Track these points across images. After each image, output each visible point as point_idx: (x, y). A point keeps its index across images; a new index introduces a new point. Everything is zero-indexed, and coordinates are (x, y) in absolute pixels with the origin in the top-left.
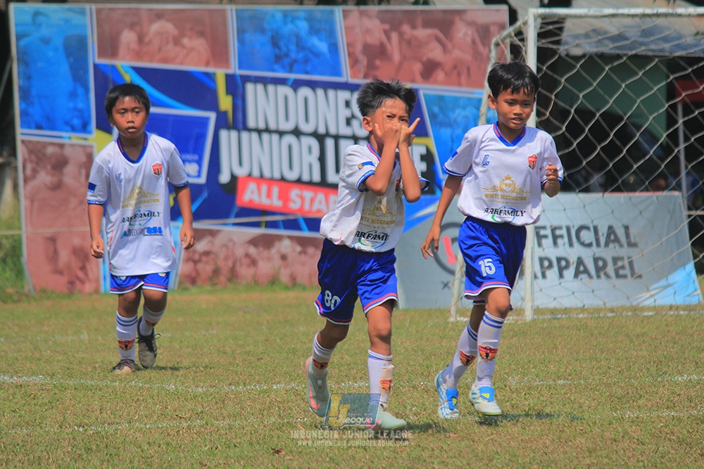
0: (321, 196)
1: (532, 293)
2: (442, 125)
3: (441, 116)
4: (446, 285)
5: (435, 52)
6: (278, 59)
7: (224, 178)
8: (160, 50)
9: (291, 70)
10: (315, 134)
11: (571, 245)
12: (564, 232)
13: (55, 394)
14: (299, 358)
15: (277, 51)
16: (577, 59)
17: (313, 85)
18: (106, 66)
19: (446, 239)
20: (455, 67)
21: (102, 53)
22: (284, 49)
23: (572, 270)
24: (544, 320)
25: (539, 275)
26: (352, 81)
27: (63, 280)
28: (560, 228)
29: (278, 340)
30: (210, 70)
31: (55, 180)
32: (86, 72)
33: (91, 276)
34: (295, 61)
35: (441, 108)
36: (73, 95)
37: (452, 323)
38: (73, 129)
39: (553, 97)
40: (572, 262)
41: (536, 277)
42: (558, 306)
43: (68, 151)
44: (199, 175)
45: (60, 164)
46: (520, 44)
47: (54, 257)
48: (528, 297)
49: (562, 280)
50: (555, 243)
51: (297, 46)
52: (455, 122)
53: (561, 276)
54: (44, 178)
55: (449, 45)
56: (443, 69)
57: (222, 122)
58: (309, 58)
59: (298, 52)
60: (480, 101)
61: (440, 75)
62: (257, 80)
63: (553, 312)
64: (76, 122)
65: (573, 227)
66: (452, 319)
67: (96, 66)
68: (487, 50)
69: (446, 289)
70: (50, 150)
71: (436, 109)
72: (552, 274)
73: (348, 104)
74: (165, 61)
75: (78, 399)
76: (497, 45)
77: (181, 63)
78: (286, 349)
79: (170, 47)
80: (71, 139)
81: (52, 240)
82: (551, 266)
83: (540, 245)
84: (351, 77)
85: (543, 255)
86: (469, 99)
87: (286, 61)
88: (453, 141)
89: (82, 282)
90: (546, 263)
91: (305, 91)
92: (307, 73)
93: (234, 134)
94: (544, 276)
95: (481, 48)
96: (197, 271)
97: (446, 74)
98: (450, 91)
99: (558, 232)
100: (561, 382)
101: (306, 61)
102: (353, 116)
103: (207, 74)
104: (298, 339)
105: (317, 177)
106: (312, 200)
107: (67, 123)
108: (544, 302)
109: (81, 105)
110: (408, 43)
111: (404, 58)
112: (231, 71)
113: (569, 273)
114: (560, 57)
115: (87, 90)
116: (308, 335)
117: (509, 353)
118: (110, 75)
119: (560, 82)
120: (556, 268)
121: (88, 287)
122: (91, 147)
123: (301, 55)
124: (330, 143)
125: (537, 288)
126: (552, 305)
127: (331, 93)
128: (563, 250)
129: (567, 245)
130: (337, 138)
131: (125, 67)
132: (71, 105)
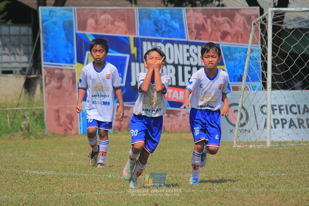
0: (176, 92)
1: (270, 135)
2: (230, 60)
3: (229, 56)
4: (231, 131)
5: (227, 28)
6: (157, 31)
7: (133, 84)
8: (105, 27)
9: (163, 36)
10: (173, 64)
11: (288, 113)
12: (284, 107)
13: (59, 179)
14: (166, 163)
15: (157, 27)
16: (290, 30)
17: (172, 42)
18: (81, 34)
19: (232, 111)
20: (236, 34)
21: (79, 28)
22: (160, 26)
23: (288, 124)
24: (275, 147)
25: (273, 126)
26: (189, 40)
27: (62, 129)
28: (283, 106)
29: (157, 155)
30: (127, 36)
31: (59, 84)
32: (73, 37)
33: (75, 127)
34: (165, 32)
35: (229, 53)
36: (67, 47)
37: (234, 148)
38: (67, 62)
39: (280, 47)
40: (288, 121)
41: (272, 127)
42: (282, 141)
43: (64, 72)
44: (122, 83)
45: (61, 78)
46: (265, 24)
47: (58, 118)
48: (268, 136)
49: (283, 129)
50: (280, 112)
51: (165, 25)
52: (236, 58)
53: (283, 127)
54: (54, 84)
55: (233, 25)
56: (230, 35)
57: (132, 59)
58: (171, 30)
59: (166, 28)
60: (247, 49)
61: (229, 38)
62: (148, 40)
63: (279, 143)
64: (68, 59)
65: (288, 105)
66: (234, 146)
67: (76, 34)
68: (250, 26)
69: (232, 132)
70: (56, 71)
71: (227, 53)
72: (279, 126)
73: (188, 51)
74: (107, 32)
75: (69, 181)
76: (255, 24)
77: (114, 33)
78: (161, 159)
79: (109, 26)
80: (66, 66)
81: (58, 111)
82: (278, 123)
83: (273, 113)
84: (189, 39)
85: (275, 118)
86: (242, 48)
87: (161, 32)
88: (234, 67)
89: (71, 130)
90: (276, 122)
91: (169, 45)
92: (170, 37)
93: (137, 64)
94: (275, 127)
95: (247, 26)
96: (121, 125)
97: (232, 37)
98: (233, 45)
99: (282, 108)
100: (283, 174)
101: (170, 32)
102: (190, 56)
103: (126, 38)
104: (166, 155)
105: (174, 83)
106: (172, 94)
107: (64, 59)
108: (276, 139)
109: (70, 52)
110: (215, 23)
111: (213, 30)
112: (136, 36)
113: (286, 126)
114: (283, 29)
115: (73, 45)
116: (170, 153)
117: (260, 161)
118: (83, 38)
119: (283, 41)
120: (281, 123)
121: (73, 132)
122: (74, 70)
123: (167, 29)
124: (180, 68)
125: (272, 133)
126: (279, 140)
127: (180, 46)
128: (284, 115)
129: (286, 113)
130: (183, 66)
131: (90, 35)
132: (66, 52)
